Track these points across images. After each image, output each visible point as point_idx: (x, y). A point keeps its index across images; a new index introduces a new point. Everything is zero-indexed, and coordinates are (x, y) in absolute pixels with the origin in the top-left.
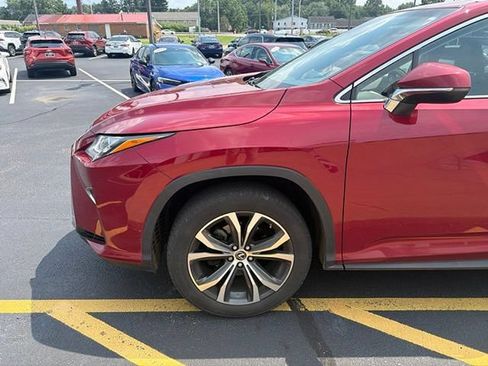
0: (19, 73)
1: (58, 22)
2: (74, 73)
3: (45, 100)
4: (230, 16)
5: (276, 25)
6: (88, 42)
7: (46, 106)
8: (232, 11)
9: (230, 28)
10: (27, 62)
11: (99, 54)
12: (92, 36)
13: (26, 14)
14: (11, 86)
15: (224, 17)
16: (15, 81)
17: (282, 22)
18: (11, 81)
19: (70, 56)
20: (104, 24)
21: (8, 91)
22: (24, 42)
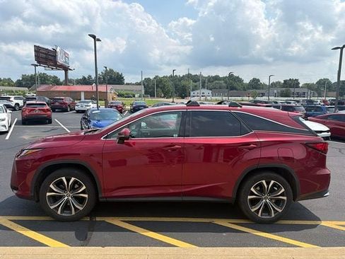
0: (17, 121)
1: (52, 89)
2: (50, 122)
3: (26, 137)
4: (163, 88)
5: (192, 94)
6: (65, 104)
7: (27, 141)
8: (164, 85)
9: (163, 95)
10: (22, 115)
11: (71, 110)
12: (68, 100)
13: (32, 84)
14: (9, 129)
15: (159, 89)
16: (13, 126)
17: (196, 92)
18: (10, 126)
19: (49, 113)
20: (80, 92)
21: (7, 132)
22: (24, 103)
